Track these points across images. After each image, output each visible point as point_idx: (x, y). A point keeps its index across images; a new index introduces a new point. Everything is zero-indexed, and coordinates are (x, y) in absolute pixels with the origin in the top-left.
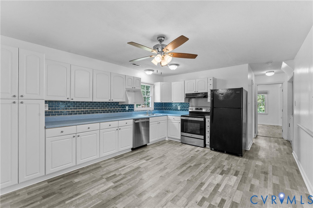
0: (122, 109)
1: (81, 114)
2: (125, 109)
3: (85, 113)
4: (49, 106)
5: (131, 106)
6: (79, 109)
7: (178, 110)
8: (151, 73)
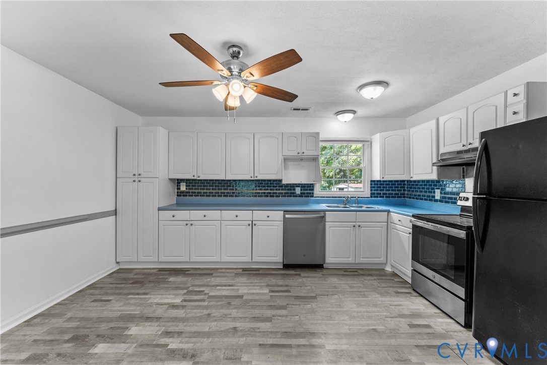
0: (286, 191)
1: (221, 196)
2: (293, 191)
3: (227, 196)
4: (186, 186)
5: (308, 187)
6: (219, 189)
7: (436, 201)
8: (349, 116)
